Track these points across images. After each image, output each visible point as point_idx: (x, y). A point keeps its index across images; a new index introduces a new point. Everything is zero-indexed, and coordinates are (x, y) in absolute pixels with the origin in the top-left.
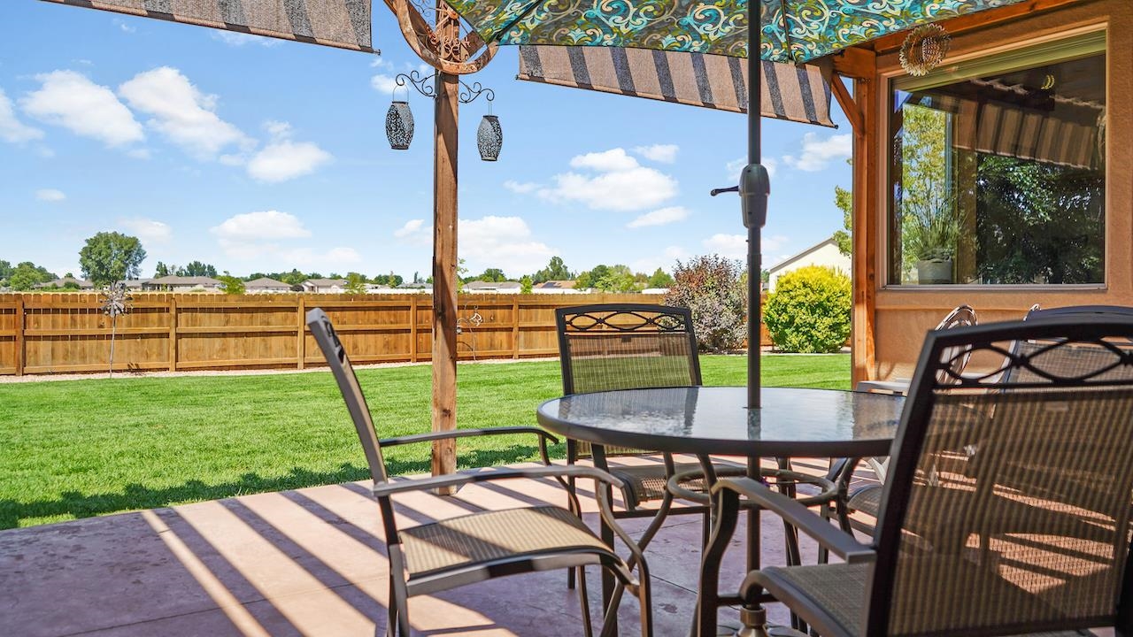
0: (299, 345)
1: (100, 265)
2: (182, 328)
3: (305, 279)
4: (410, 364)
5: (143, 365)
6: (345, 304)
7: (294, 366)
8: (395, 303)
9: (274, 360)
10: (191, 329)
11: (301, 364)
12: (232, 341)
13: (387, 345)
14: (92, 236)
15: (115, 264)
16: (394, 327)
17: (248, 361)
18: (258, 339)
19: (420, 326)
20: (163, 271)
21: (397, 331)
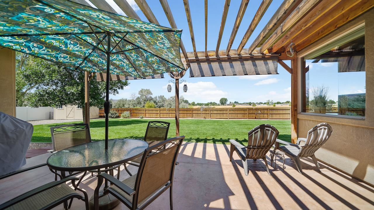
0: (228, 116)
1: (222, 102)
2: (211, 113)
3: (251, 103)
4: (247, 119)
5: (206, 117)
6: (236, 109)
7: (227, 119)
8: (244, 109)
9: (224, 118)
10: (212, 113)
11: (228, 118)
12: (218, 114)
13: (243, 116)
14: (221, 98)
15: (224, 102)
16: (244, 113)
17: (221, 118)
18: (222, 114)
19: (249, 113)
20: (231, 103)
21: (245, 114)
